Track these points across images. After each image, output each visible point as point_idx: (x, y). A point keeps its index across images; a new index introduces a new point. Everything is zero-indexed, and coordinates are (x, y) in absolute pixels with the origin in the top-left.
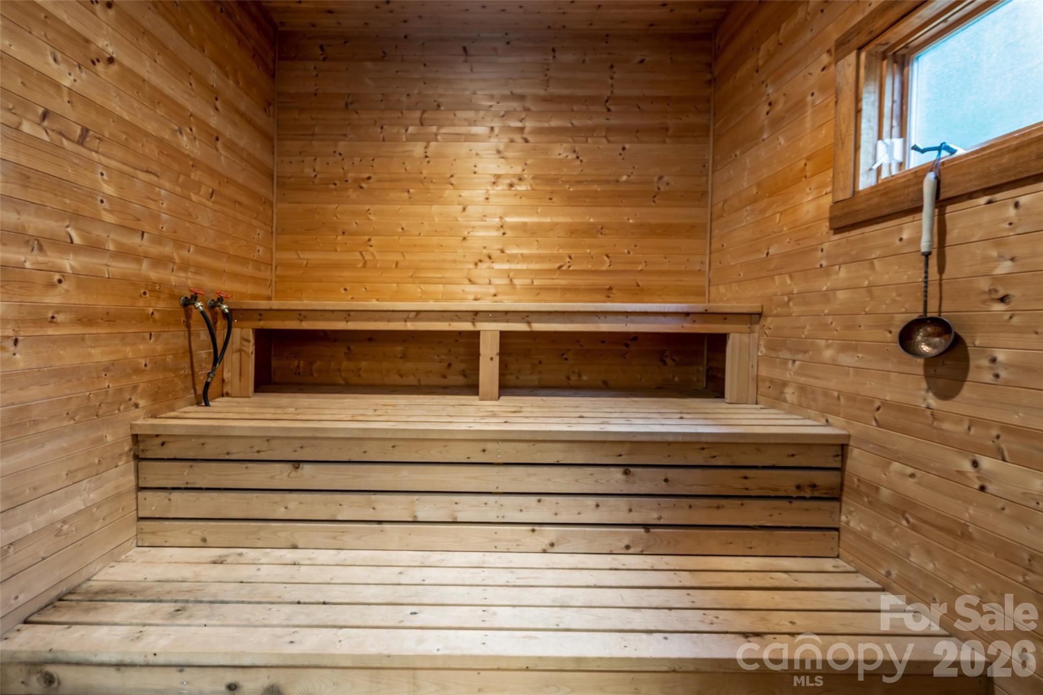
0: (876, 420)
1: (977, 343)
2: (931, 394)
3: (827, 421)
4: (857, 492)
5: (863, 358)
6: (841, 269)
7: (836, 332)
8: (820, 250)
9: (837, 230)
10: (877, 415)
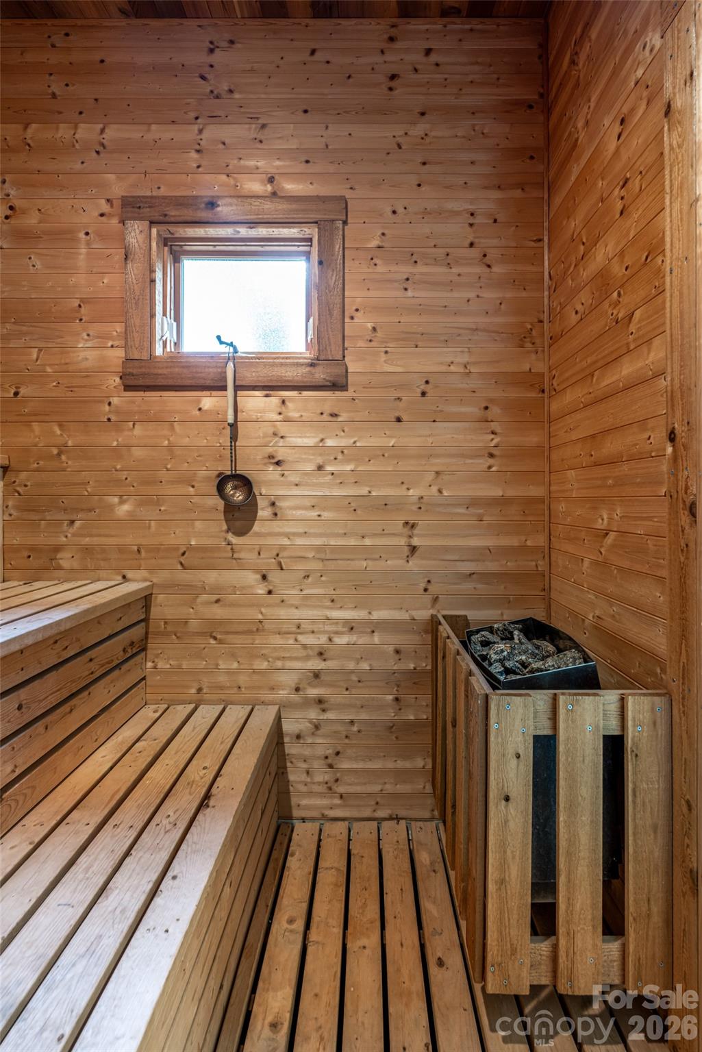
0: (181, 564)
1: (264, 492)
2: (230, 534)
3: (124, 577)
4: (165, 634)
5: (165, 510)
6: (136, 426)
7: (132, 488)
8: (107, 403)
9: (128, 388)
10: (182, 559)
